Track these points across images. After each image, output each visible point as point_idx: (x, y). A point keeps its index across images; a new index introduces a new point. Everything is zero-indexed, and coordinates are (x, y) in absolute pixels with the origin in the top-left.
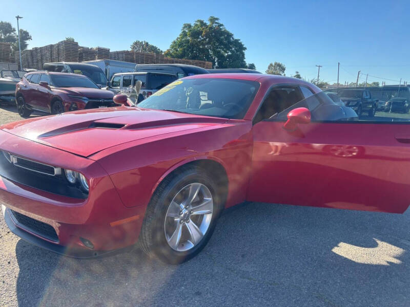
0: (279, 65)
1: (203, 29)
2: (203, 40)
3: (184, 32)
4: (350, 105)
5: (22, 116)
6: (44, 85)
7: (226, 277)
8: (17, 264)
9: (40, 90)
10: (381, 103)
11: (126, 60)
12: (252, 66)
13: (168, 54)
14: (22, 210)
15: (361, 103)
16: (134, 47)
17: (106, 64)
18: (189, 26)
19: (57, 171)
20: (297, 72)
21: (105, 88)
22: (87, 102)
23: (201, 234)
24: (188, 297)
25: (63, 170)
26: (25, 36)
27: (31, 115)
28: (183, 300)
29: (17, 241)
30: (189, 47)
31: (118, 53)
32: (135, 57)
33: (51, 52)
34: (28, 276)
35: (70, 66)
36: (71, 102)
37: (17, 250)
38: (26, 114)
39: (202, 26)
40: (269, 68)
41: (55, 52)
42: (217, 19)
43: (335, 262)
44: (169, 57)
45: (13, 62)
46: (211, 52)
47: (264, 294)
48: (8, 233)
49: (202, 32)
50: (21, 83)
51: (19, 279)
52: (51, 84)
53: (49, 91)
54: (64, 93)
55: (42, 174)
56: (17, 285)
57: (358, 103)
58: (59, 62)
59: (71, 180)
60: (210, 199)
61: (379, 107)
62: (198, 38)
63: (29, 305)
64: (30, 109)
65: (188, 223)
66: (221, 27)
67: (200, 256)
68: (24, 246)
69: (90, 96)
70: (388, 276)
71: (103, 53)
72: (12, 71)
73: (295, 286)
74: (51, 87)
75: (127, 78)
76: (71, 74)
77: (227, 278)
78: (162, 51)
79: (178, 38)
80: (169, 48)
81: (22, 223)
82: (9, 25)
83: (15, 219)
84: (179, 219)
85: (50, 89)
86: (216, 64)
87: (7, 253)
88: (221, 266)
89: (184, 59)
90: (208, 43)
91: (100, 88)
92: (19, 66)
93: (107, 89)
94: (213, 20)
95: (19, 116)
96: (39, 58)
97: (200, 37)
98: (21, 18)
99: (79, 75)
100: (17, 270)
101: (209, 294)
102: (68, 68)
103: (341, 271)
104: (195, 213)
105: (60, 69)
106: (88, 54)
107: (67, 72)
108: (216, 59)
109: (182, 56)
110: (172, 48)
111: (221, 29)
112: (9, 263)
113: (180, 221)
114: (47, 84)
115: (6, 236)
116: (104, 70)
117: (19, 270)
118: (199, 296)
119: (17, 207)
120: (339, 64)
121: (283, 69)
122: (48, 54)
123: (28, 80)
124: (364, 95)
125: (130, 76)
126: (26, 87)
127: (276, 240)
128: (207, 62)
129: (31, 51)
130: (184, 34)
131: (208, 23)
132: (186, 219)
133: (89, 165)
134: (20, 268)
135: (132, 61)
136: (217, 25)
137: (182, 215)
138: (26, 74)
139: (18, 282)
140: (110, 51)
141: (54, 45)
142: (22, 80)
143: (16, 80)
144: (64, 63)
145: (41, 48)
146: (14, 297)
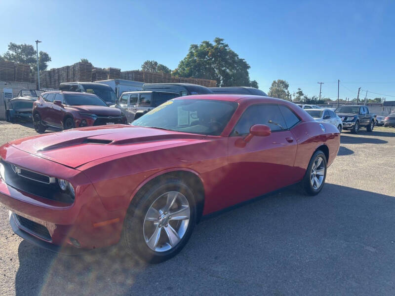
0: (283, 82)
1: (209, 49)
2: (209, 60)
3: (191, 52)
4: (347, 120)
5: (37, 132)
6: (58, 103)
7: (197, 275)
8: (18, 261)
9: (55, 108)
10: (381, 119)
11: (136, 79)
12: (255, 84)
13: (176, 73)
14: (25, 215)
15: (358, 118)
16: (144, 67)
17: (116, 83)
18: (196, 47)
19: (51, 180)
20: (299, 89)
21: (114, 106)
22: (95, 119)
23: (178, 238)
24: (160, 291)
25: (57, 179)
26: (45, 58)
27: (46, 131)
28: (155, 293)
29: (20, 242)
30: (195, 67)
31: (128, 73)
32: (144, 77)
33: (68, 72)
34: (26, 270)
35: (83, 85)
36: (81, 119)
37: (19, 250)
38: (41, 130)
39: (208, 47)
40: (272, 85)
41: (71, 73)
42: (222, 40)
43: (299, 264)
44: (177, 76)
45: (33, 82)
46: (217, 71)
47: (227, 290)
48: (13, 235)
49: (208, 52)
50: (37, 102)
51: (18, 273)
52: (64, 102)
53: (62, 109)
54: (75, 111)
55: (40, 183)
56: (16, 278)
57: (355, 118)
58: (74, 81)
59: (63, 188)
60: (187, 206)
61: (379, 123)
62: (204, 58)
63: (24, 295)
64: (45, 125)
65: (166, 227)
66: (226, 48)
67: (177, 257)
68: (26, 246)
69: (99, 113)
70: (346, 278)
71: (115, 73)
72: (31, 91)
73: (258, 284)
74: (64, 105)
75: (135, 96)
76: (84, 93)
77: (199, 276)
78: (171, 71)
79: (186, 58)
80: (177, 67)
81: (24, 225)
82: (31, 48)
83: (18, 222)
84: (158, 223)
85: (63, 107)
86: (222, 82)
87: (10, 252)
88: (195, 266)
89: (190, 78)
90: (214, 62)
91: (108, 106)
92: (38, 86)
93: (116, 107)
94: (218, 41)
95: (36, 132)
96: (57, 78)
97: (207, 57)
98: (39, 42)
99: (90, 94)
100: (17, 266)
101: (179, 289)
102: (82, 87)
103: (303, 272)
104: (173, 218)
105: (75, 88)
106: (101, 74)
107: (80, 91)
108: (221, 78)
109: (189, 75)
110: (180, 67)
111: (226, 49)
112: (11, 260)
113: (159, 225)
114: (60, 102)
115: (12, 237)
116: (114, 89)
117: (19, 265)
118: (170, 290)
119: (21, 211)
120: (339, 81)
121: (287, 86)
122: (65, 75)
123: (44, 99)
124: (362, 111)
125: (136, 95)
126: (41, 105)
127: (250, 245)
128: (211, 81)
129: (49, 72)
130: (191, 54)
131: (214, 44)
132: (164, 223)
133: (75, 175)
134: (20, 264)
135: (141, 80)
136: (222, 45)
137: (161, 220)
138: (42, 94)
139: (17, 275)
140: (121, 71)
141: (70, 66)
142: (39, 99)
143: (34, 98)
144: (79, 83)
145: (58, 69)
146: (12, 287)
